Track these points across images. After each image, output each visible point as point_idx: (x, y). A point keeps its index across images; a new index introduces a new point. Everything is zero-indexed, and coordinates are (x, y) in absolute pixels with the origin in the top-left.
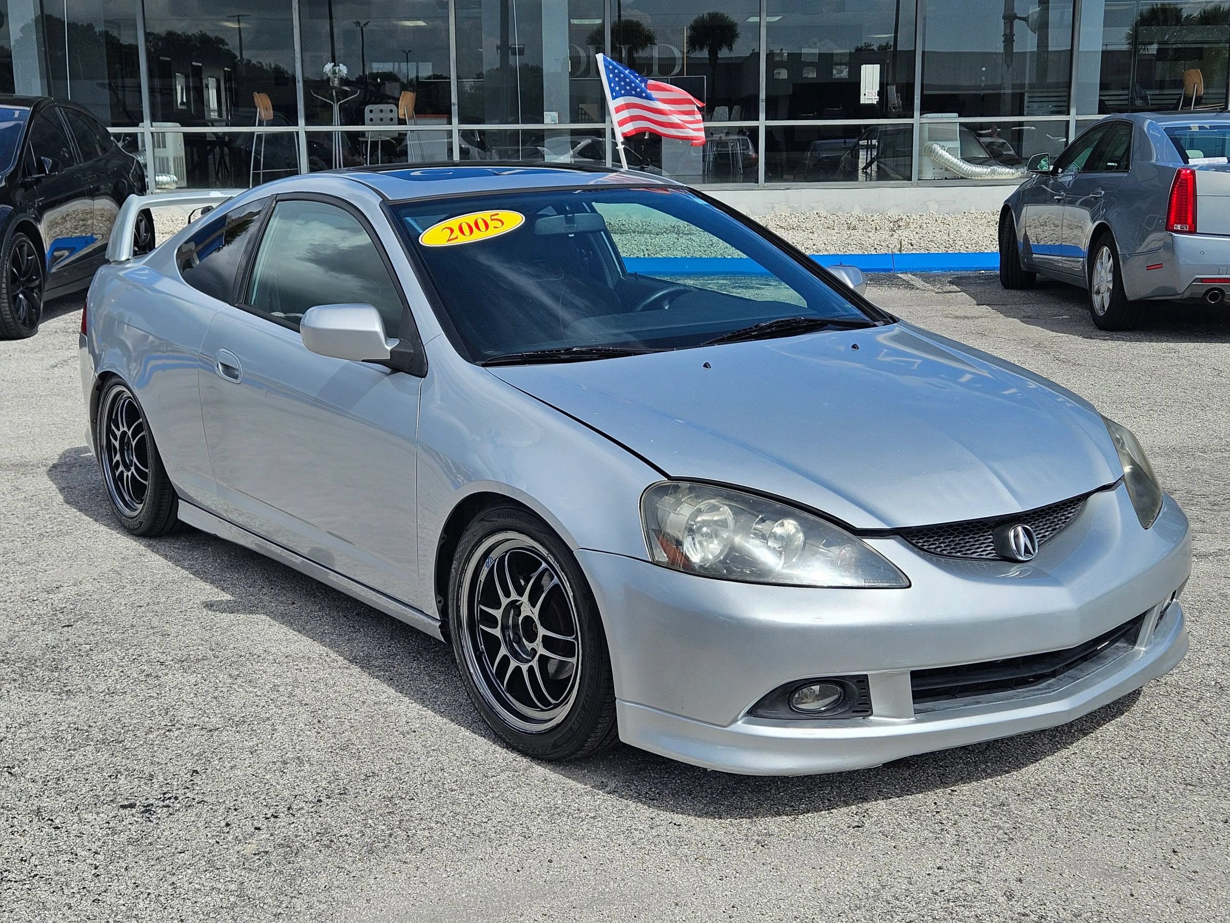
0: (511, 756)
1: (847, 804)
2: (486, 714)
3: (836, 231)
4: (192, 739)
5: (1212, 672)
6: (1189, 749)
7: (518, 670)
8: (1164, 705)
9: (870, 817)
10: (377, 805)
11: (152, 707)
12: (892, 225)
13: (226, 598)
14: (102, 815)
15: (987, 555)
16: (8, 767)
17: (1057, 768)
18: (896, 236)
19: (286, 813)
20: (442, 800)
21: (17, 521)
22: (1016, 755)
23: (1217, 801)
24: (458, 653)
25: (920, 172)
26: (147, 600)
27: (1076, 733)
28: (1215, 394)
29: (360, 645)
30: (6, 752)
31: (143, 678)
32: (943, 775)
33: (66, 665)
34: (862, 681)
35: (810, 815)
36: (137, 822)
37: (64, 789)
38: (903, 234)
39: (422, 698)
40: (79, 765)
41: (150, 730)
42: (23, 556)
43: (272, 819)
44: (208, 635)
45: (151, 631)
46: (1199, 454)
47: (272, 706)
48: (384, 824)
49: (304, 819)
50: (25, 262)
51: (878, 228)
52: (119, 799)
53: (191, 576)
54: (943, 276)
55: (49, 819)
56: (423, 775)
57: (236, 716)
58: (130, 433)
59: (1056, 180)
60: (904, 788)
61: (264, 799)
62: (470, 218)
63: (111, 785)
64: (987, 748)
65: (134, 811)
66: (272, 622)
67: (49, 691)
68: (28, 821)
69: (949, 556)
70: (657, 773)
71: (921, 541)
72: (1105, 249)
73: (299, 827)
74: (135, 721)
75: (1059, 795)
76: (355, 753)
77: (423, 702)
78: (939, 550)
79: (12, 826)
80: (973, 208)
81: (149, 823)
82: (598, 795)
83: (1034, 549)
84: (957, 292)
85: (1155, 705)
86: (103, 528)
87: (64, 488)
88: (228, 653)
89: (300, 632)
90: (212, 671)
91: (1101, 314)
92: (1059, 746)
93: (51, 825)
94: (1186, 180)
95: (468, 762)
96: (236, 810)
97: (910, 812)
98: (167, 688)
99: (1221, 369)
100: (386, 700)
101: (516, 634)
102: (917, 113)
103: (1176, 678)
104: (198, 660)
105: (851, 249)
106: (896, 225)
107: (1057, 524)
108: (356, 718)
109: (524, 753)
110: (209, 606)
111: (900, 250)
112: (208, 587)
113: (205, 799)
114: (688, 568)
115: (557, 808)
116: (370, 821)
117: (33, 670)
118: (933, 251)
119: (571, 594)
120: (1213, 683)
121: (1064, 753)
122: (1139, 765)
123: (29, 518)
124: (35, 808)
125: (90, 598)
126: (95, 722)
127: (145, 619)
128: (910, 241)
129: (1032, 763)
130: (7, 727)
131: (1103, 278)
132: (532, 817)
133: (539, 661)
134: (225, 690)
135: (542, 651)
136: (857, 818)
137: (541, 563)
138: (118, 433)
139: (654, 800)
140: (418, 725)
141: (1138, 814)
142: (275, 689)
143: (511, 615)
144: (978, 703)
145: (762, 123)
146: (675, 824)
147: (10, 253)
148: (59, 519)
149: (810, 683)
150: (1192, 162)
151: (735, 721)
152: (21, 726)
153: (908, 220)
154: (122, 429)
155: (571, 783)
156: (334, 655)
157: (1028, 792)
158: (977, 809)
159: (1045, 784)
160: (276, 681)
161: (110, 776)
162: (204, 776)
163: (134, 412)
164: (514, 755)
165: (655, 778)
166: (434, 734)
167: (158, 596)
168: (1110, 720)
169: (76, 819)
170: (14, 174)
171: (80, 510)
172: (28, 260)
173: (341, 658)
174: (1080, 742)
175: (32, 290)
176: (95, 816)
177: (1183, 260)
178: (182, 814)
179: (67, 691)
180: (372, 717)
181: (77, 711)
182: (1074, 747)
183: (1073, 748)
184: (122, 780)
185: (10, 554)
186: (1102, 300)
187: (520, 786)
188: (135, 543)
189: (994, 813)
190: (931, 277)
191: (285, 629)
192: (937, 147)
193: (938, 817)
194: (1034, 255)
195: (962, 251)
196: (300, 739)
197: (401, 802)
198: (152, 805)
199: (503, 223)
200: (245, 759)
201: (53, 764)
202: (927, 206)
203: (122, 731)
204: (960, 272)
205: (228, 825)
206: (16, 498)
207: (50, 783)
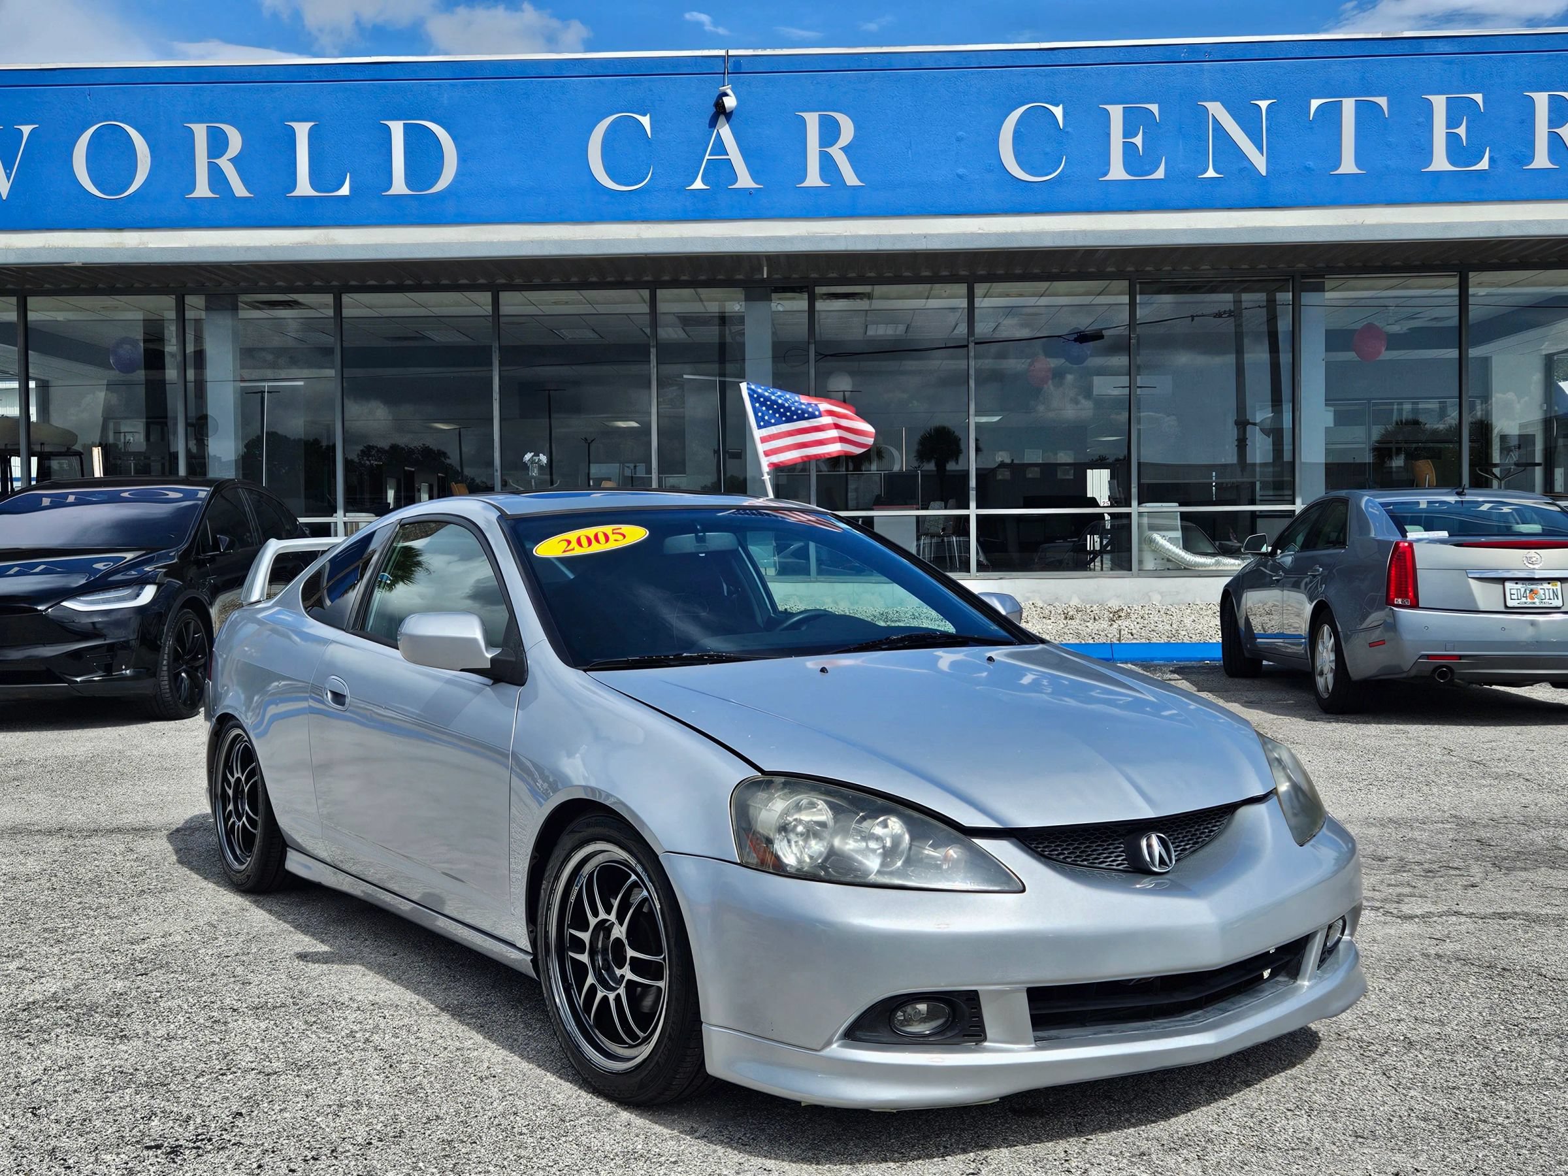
0: (595, 1101)
1: (965, 1151)
2: (573, 1054)
3: (1053, 620)
4: (246, 1082)
5: (1403, 1027)
6: (1365, 1101)
7: (605, 999)
8: (1343, 1059)
9: (989, 1164)
10: (432, 1148)
11: (211, 1051)
12: (1111, 615)
13: (323, 949)
14: (122, 1156)
15: (1118, 865)
16: (34, 1108)
17: (1210, 1119)
18: (1115, 626)
19: (329, 1155)
20: (508, 1144)
21: (120, 879)
22: (1166, 1105)
23: (1391, 1154)
24: (546, 985)
25: (1140, 562)
26: (237, 950)
27: (1238, 1085)
28: (1443, 771)
29: (457, 994)
30: (35, 1093)
31: (209, 1024)
32: (1080, 1124)
33: (129, 1011)
34: (972, 997)
35: (920, 1161)
36: (159, 1162)
37: (88, 1129)
38: (1123, 623)
39: (511, 1045)
40: (113, 1107)
41: (202, 1074)
42: (115, 911)
43: (312, 1161)
44: (292, 984)
45: (233, 979)
46: (1418, 824)
47: (344, 1051)
48: (436, 1167)
49: (347, 1162)
50: (191, 640)
51: (1097, 618)
52: (146, 1140)
53: (292, 929)
54: (1165, 665)
55: (62, 1159)
56: (492, 1120)
57: (301, 1060)
58: (243, 779)
59: (1274, 561)
60: (1033, 1136)
61: (309, 1142)
62: (590, 532)
63: (142, 1127)
64: (1134, 1098)
65: (159, 1152)
66: (367, 972)
67: (103, 1036)
68: (38, 1160)
69: (1074, 863)
70: (756, 1120)
71: (1040, 846)
72: (1326, 628)
73: (340, 1169)
74: (187, 1065)
75: (1210, 1146)
76: (422, 1097)
77: (511, 1049)
78: (1062, 857)
79: (19, 1165)
80: (1197, 599)
81: (172, 1165)
82: (684, 1140)
83: (1171, 861)
84: (1178, 680)
85: (1333, 1058)
86: (211, 885)
87: (181, 850)
88: (310, 1001)
89: (394, 981)
90: (287, 1017)
91: (1326, 696)
92: (1217, 1097)
93: (63, 1165)
94: (1404, 553)
95: (546, 1107)
96: (273, 1152)
97: (1035, 1161)
98: (233, 1034)
99: (1452, 748)
100: (471, 1046)
101: (605, 960)
102: (1134, 503)
103: (1360, 1033)
104: (275, 1008)
105: (1067, 638)
106: (1116, 615)
107: (1200, 838)
108: (433, 1063)
109: (610, 1098)
110: (302, 957)
111: (1119, 640)
112: (307, 939)
113: (242, 1141)
114: (779, 869)
115: (635, 1152)
116: (421, 1164)
117: (92, 1016)
118: (1154, 641)
119: (658, 907)
120: (1402, 1038)
121: (1222, 1103)
122: (1305, 1116)
123: (134, 876)
124: (50, 1147)
125: (175, 949)
126: (143, 1066)
127: (229, 968)
128: (1130, 631)
129: (1184, 1113)
130: (45, 1069)
131: (1326, 657)
132: (605, 1161)
133: (626, 987)
134: (296, 1036)
135: (630, 976)
136: (973, 1165)
137: (631, 875)
138: (232, 780)
139: (746, 1145)
140: (500, 1071)
141: (1297, 1166)
142: (352, 1034)
143: (601, 938)
144: (1110, 1032)
145: (973, 512)
146: (765, 1169)
147: (175, 626)
148: (167, 877)
149: (913, 1000)
150: (1411, 536)
151: (829, 1043)
152: (61, 1069)
153: (1129, 611)
154: (236, 776)
155: (657, 1128)
156: (424, 1003)
157: (1173, 1142)
158: (1114, 1159)
159: (1195, 1134)
160: (355, 1028)
161: (142, 1118)
162: (248, 1118)
163: (249, 756)
164: (600, 1100)
165: (753, 1124)
166: (515, 1079)
167: (249, 947)
168: (1279, 1072)
169: (92, 1159)
170: (187, 552)
171: (191, 869)
172: (194, 637)
173: (432, 1006)
174: (1242, 1093)
175: (197, 669)
176: (114, 1157)
177: (1407, 637)
178: (211, 1156)
179: (121, 1036)
180: (450, 1062)
181: (126, 1055)
182: (1235, 1098)
183: (1232, 1099)
184: (155, 1122)
185: (104, 909)
186: (1325, 681)
187: (598, 1131)
188: (240, 899)
189: (1131, 1162)
190: (1152, 666)
191: (378, 978)
192: (1157, 537)
193: (1066, 1165)
194: (1259, 640)
195: (1185, 641)
196: (365, 1083)
197: (461, 1145)
198: (181, 1146)
199: (624, 536)
200: (298, 1103)
201: (84, 1106)
202: (1149, 597)
203: (171, 1074)
204: (1182, 663)
205: (260, 1167)
206: (126, 858)
207: (74, 1124)
